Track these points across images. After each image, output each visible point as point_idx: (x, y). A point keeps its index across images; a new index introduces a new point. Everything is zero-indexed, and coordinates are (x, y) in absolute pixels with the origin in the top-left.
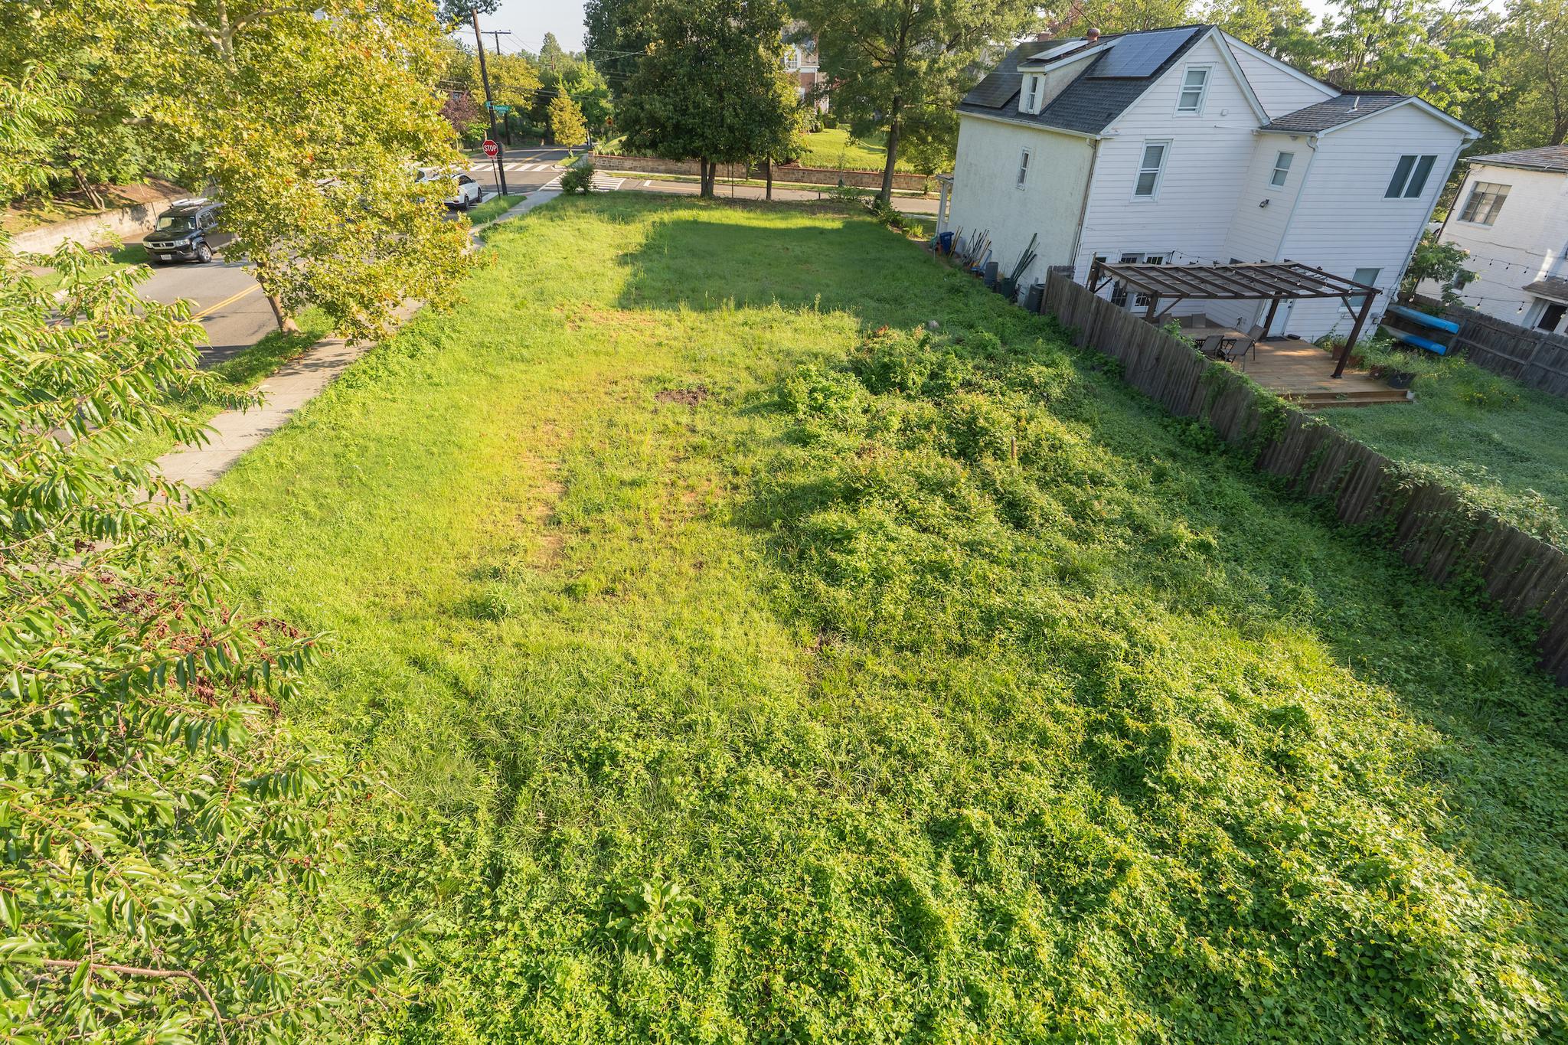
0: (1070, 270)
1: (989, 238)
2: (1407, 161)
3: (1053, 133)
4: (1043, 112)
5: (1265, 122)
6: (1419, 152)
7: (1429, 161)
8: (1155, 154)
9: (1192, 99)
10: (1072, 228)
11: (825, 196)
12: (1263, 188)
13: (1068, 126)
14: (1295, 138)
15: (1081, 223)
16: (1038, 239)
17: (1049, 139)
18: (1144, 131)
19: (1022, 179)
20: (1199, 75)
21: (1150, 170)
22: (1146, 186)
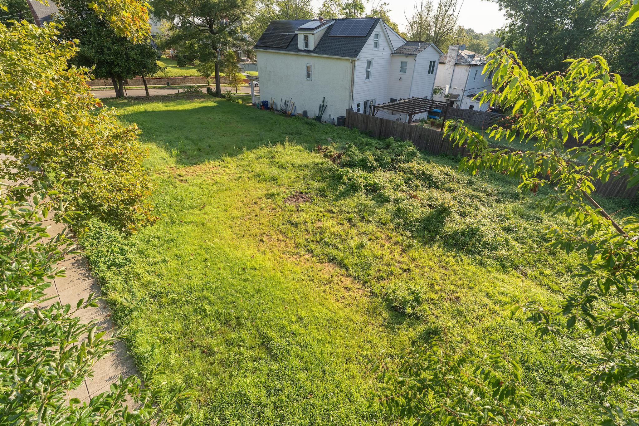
0: (352, 109)
1: (293, 101)
2: (431, 62)
3: (324, 57)
4: (315, 49)
5: (394, 52)
6: (433, 60)
7: (434, 62)
8: (369, 64)
9: (376, 44)
10: (347, 93)
11: (181, 90)
12: (398, 74)
13: (335, 55)
14: (407, 57)
15: (352, 91)
16: (326, 99)
17: (321, 60)
18: (367, 56)
19: (309, 75)
20: (377, 36)
21: (368, 70)
22: (368, 77)
